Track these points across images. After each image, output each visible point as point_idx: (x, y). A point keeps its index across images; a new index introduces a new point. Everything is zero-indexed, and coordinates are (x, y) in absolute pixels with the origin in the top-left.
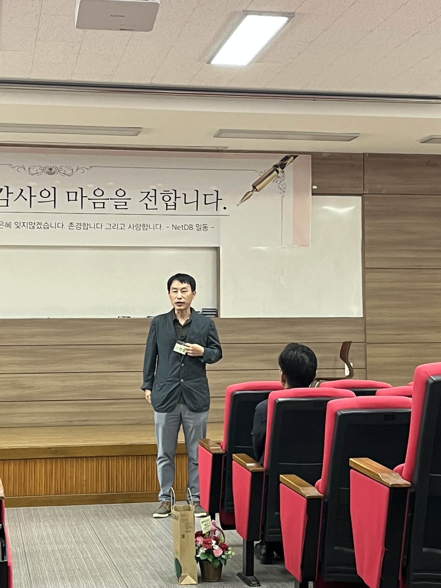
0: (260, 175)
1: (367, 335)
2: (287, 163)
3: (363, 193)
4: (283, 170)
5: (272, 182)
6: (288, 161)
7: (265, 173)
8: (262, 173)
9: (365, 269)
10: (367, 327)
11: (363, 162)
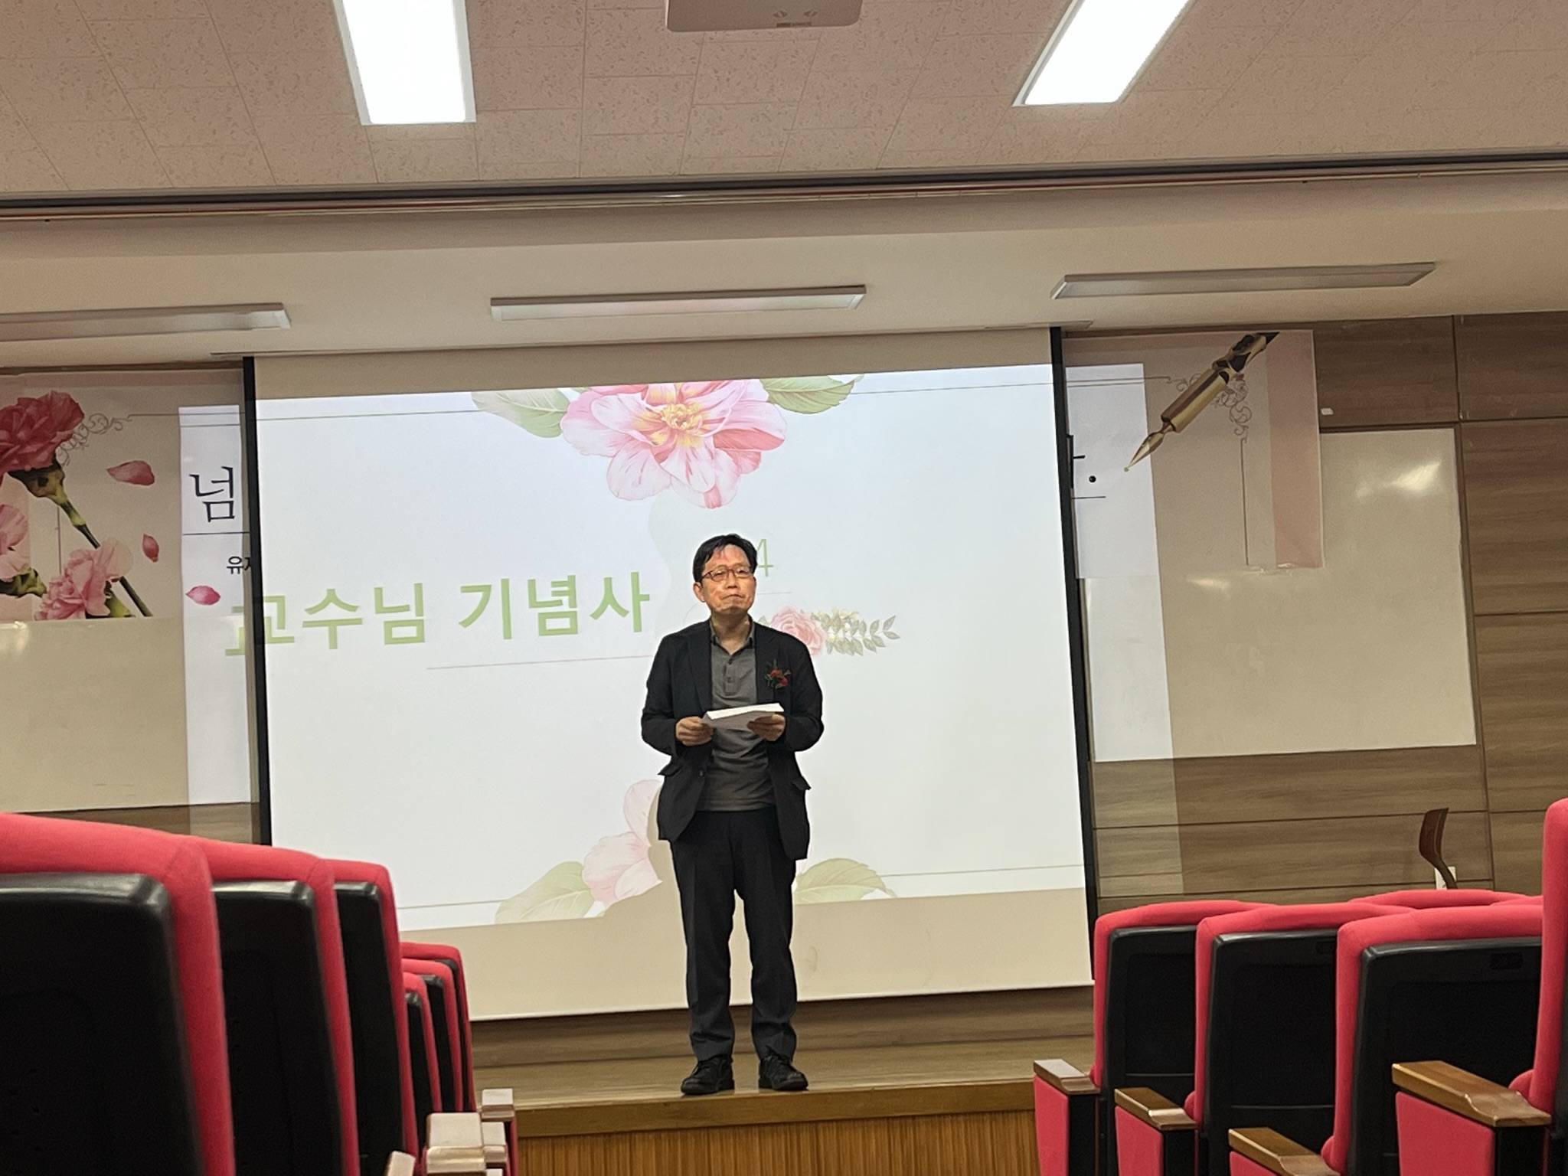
0: (1180, 387)
1: (1489, 792)
2: (1250, 353)
3: (1457, 420)
4: (1242, 372)
5: (1212, 404)
6: (1254, 349)
7: (1193, 382)
8: (1186, 382)
9: (1475, 619)
10: (1489, 770)
11: (1451, 339)
